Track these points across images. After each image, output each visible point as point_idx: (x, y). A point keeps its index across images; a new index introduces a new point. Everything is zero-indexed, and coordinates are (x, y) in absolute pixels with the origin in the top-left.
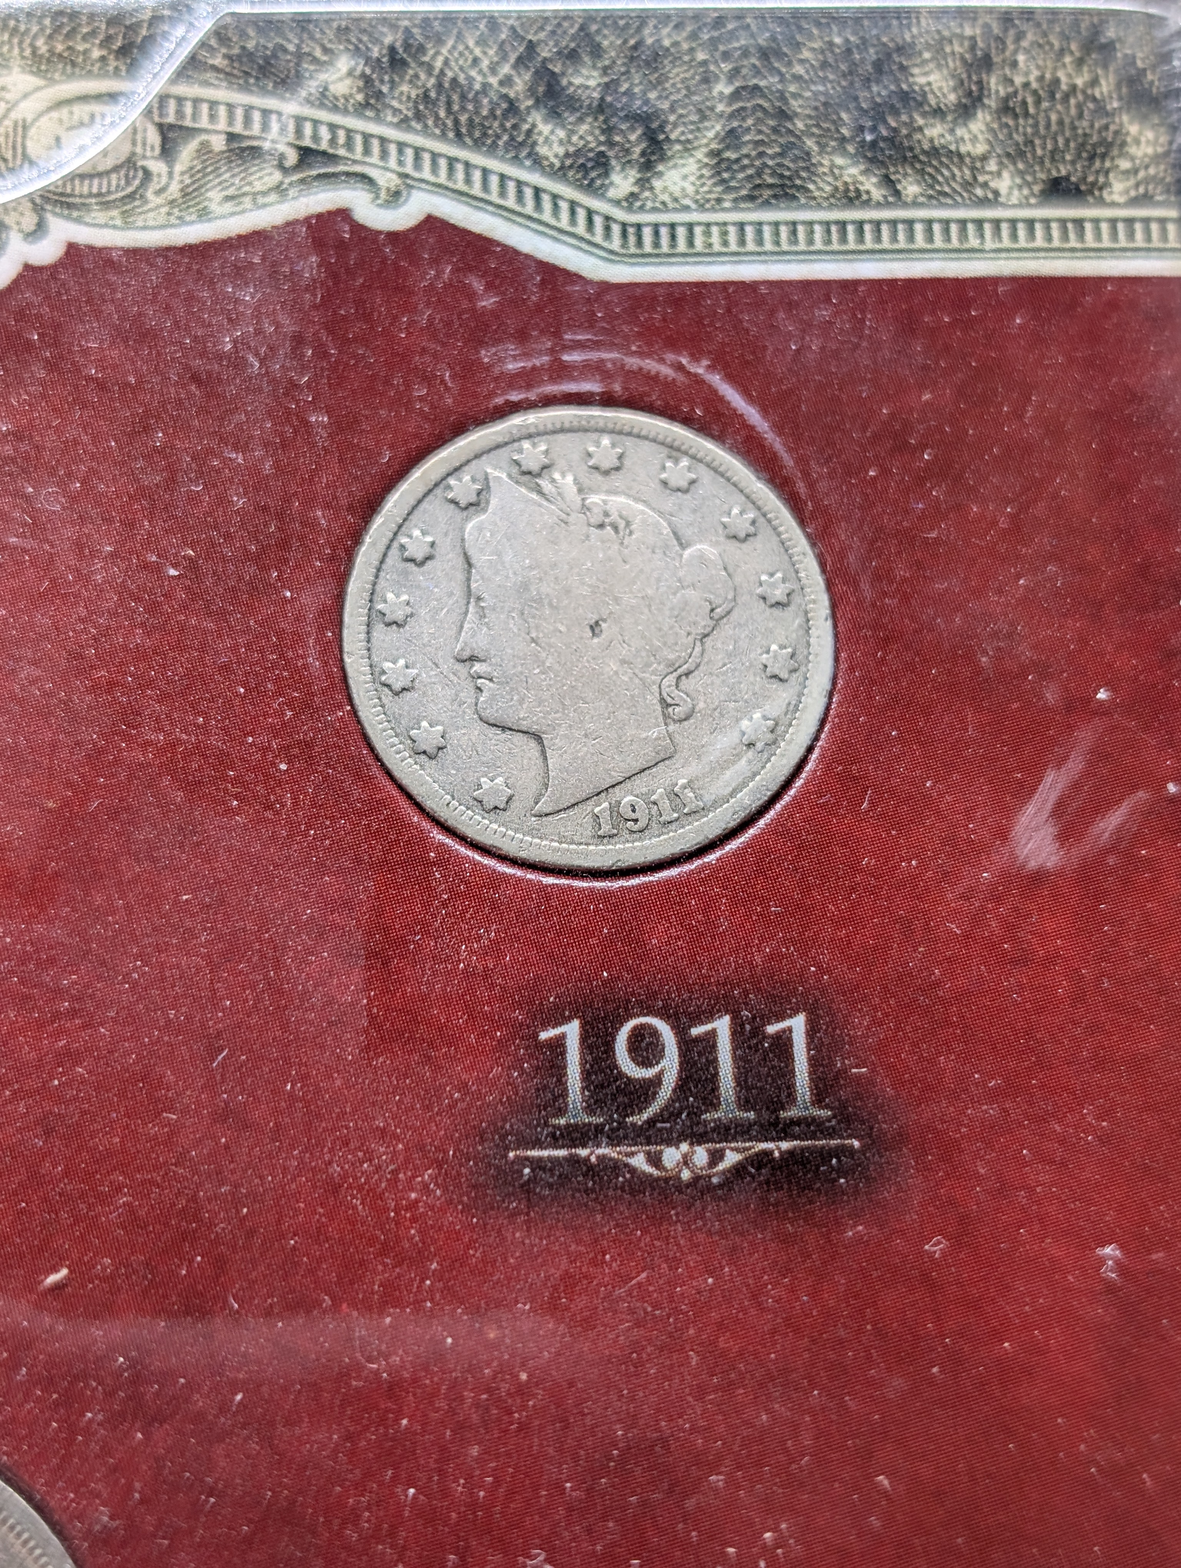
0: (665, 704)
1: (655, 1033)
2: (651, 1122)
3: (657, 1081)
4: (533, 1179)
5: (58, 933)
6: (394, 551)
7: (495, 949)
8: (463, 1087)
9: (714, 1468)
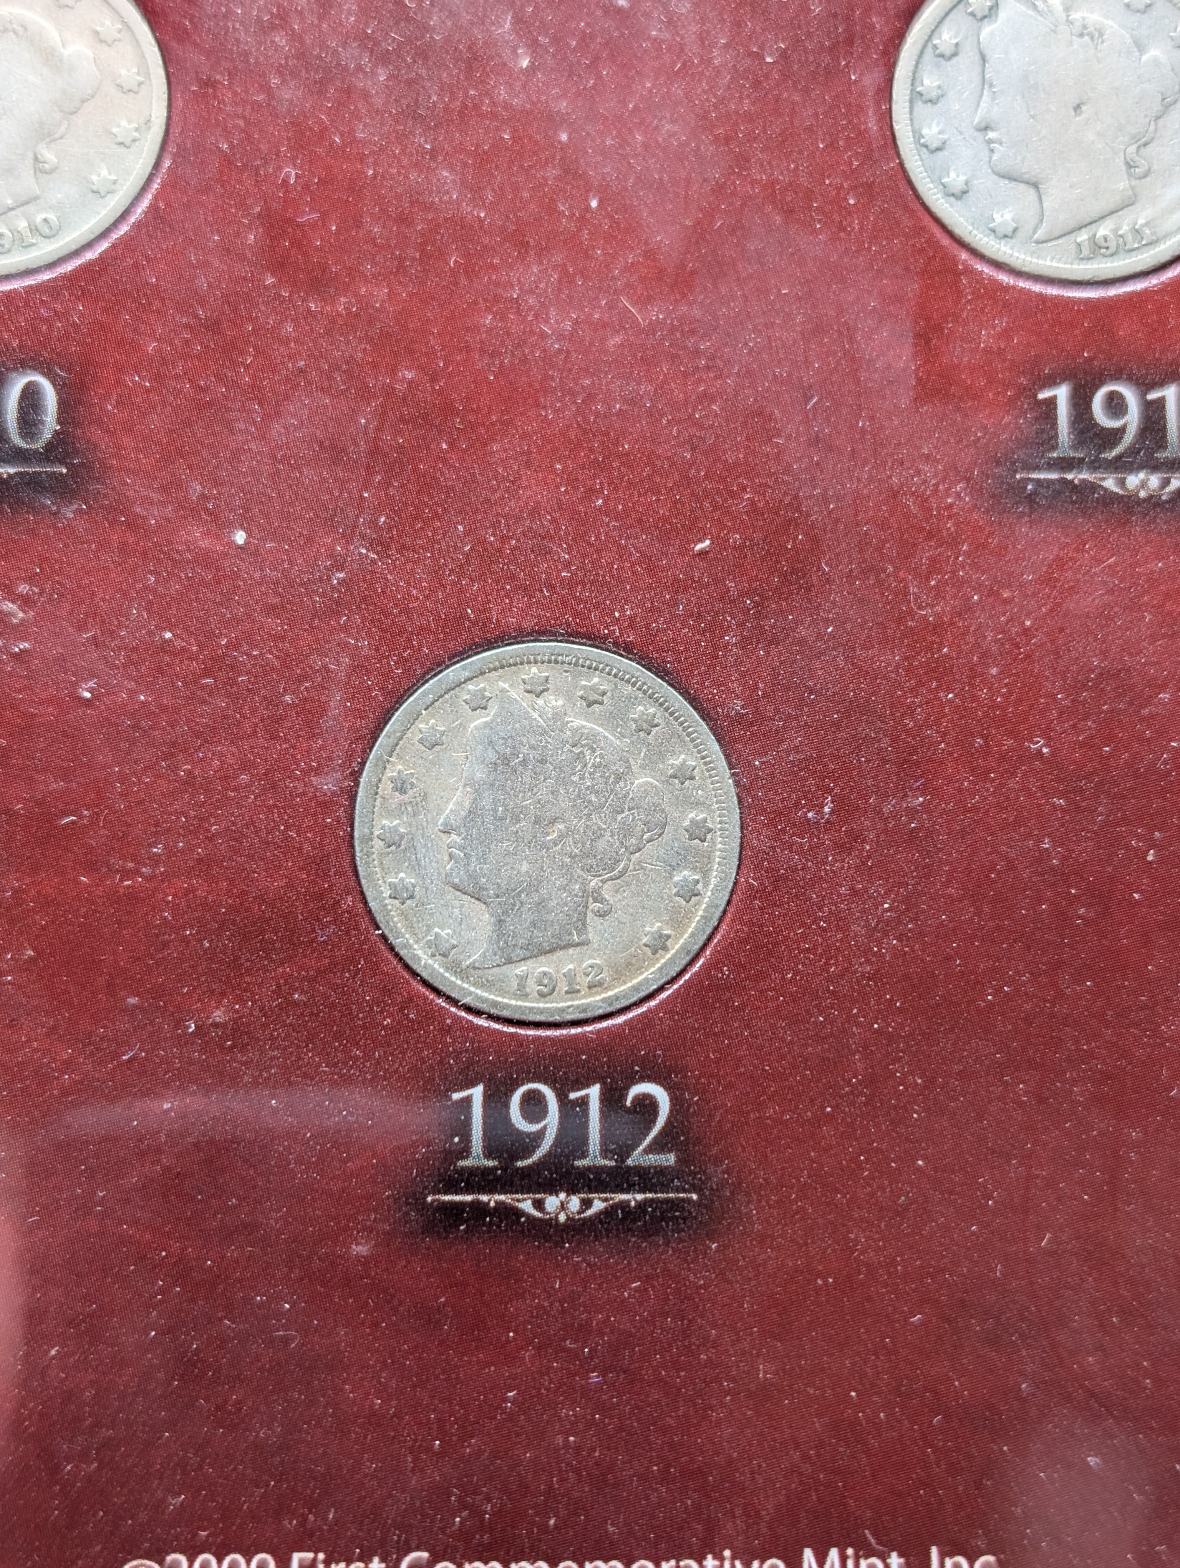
0: (1129, 166)
1: (1121, 397)
2: (1119, 458)
3: (1122, 430)
4: (1034, 493)
5: (697, 312)
6: (929, 50)
7: (1006, 334)
8: (984, 428)
9: (1163, 688)
